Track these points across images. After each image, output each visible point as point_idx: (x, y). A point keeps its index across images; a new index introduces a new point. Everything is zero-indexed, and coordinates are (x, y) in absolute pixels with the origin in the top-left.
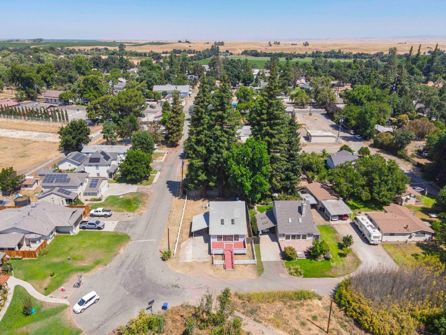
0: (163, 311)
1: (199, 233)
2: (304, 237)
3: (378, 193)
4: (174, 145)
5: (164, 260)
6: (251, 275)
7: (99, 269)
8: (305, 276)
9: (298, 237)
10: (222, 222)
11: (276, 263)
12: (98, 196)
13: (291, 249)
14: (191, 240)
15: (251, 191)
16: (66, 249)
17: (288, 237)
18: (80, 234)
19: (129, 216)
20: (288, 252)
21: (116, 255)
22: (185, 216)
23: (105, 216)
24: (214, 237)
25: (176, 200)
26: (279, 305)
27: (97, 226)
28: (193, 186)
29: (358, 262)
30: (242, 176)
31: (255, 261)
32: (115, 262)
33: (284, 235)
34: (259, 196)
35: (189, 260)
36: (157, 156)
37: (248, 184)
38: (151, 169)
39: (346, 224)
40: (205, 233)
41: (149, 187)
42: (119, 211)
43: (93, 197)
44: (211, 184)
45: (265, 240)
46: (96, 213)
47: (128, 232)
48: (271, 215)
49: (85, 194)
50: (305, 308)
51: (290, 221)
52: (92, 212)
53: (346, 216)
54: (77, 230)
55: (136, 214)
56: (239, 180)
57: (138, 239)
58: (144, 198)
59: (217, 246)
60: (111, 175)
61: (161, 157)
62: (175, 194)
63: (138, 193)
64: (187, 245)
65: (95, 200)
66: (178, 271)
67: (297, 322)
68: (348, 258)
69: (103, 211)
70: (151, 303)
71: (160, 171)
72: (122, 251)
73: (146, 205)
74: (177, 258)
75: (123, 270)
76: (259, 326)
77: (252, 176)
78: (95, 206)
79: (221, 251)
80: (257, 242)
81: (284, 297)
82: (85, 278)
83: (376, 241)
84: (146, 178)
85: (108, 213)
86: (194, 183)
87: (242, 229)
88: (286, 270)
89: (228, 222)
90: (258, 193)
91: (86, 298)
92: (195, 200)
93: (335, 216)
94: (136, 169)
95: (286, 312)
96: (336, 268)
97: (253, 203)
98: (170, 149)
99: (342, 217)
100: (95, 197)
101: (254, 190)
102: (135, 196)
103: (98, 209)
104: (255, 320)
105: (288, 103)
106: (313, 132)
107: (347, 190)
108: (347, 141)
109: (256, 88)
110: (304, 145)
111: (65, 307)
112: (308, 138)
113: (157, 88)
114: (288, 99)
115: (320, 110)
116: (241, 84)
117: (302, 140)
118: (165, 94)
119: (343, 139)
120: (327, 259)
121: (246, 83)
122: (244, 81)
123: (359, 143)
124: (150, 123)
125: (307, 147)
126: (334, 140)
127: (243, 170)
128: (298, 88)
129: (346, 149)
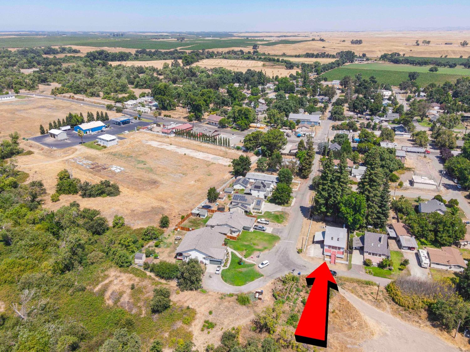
0: (298, 276)
1: (318, 242)
2: (380, 255)
3: (441, 237)
4: (305, 177)
5: (298, 252)
6: (344, 269)
7: (266, 251)
8: (374, 275)
9: (376, 255)
10: (332, 238)
11: (359, 266)
12: (260, 211)
13: (369, 260)
14: (313, 245)
15: (352, 223)
16: (249, 239)
17: (370, 254)
18: (254, 232)
19: (279, 226)
20: (367, 262)
21: (274, 246)
22: (310, 231)
23: (266, 224)
24: (327, 246)
25: (305, 220)
26: (355, 284)
27: (263, 229)
28: (317, 213)
29: (409, 274)
30: (348, 213)
31: (347, 263)
32: (274, 250)
33: (367, 252)
34: (358, 226)
35: (312, 255)
36: (294, 185)
37: (350, 219)
38: (291, 197)
39: (412, 253)
40: (321, 243)
41: (289, 208)
42: (272, 222)
43: (257, 211)
44: (328, 214)
45: (356, 253)
46: (261, 222)
47: (278, 235)
48: (362, 239)
49: (253, 209)
50: (369, 288)
51: (372, 245)
52: (259, 220)
53: (414, 248)
54: (252, 230)
55: (282, 225)
56: (345, 216)
57: (284, 240)
58: (287, 216)
59: (327, 251)
60: (266, 197)
61: (297, 186)
62: (305, 216)
63: (282, 212)
64: (311, 247)
65: (258, 213)
66: (306, 260)
67: (363, 293)
68: (403, 271)
69: (265, 221)
70: (293, 270)
71: (295, 197)
72: (276, 245)
73: (288, 220)
74: (306, 253)
75: (278, 254)
77: (354, 214)
78: (260, 217)
79: (329, 254)
80: (351, 253)
81: (358, 282)
82: (262, 254)
83: (426, 266)
84: (287, 203)
85: (268, 223)
86: (317, 212)
87: (343, 244)
88: (364, 270)
89: (335, 239)
90: (357, 224)
91: (264, 262)
92: (317, 222)
93: (405, 247)
94: (282, 196)
95: (358, 288)
96: (394, 275)
97: (354, 230)
98: (302, 180)
99: (410, 248)
100: (259, 211)
101: (355, 222)
102: (281, 213)
103: (263, 219)
104: (342, 288)
105: (409, 140)
106: (416, 179)
107: (418, 232)
108: (448, 189)
109: (382, 119)
110: (406, 189)
111: (255, 265)
112: (412, 183)
113: (293, 116)
114: (410, 136)
115: (438, 151)
116: (368, 112)
117: (406, 184)
118: (298, 122)
119: (445, 186)
120: (390, 270)
121: (374, 112)
122: (371, 110)
123: (457, 192)
124: (288, 155)
125: (408, 191)
126: (435, 187)
127: (348, 210)
128: (428, 119)
129: (438, 198)
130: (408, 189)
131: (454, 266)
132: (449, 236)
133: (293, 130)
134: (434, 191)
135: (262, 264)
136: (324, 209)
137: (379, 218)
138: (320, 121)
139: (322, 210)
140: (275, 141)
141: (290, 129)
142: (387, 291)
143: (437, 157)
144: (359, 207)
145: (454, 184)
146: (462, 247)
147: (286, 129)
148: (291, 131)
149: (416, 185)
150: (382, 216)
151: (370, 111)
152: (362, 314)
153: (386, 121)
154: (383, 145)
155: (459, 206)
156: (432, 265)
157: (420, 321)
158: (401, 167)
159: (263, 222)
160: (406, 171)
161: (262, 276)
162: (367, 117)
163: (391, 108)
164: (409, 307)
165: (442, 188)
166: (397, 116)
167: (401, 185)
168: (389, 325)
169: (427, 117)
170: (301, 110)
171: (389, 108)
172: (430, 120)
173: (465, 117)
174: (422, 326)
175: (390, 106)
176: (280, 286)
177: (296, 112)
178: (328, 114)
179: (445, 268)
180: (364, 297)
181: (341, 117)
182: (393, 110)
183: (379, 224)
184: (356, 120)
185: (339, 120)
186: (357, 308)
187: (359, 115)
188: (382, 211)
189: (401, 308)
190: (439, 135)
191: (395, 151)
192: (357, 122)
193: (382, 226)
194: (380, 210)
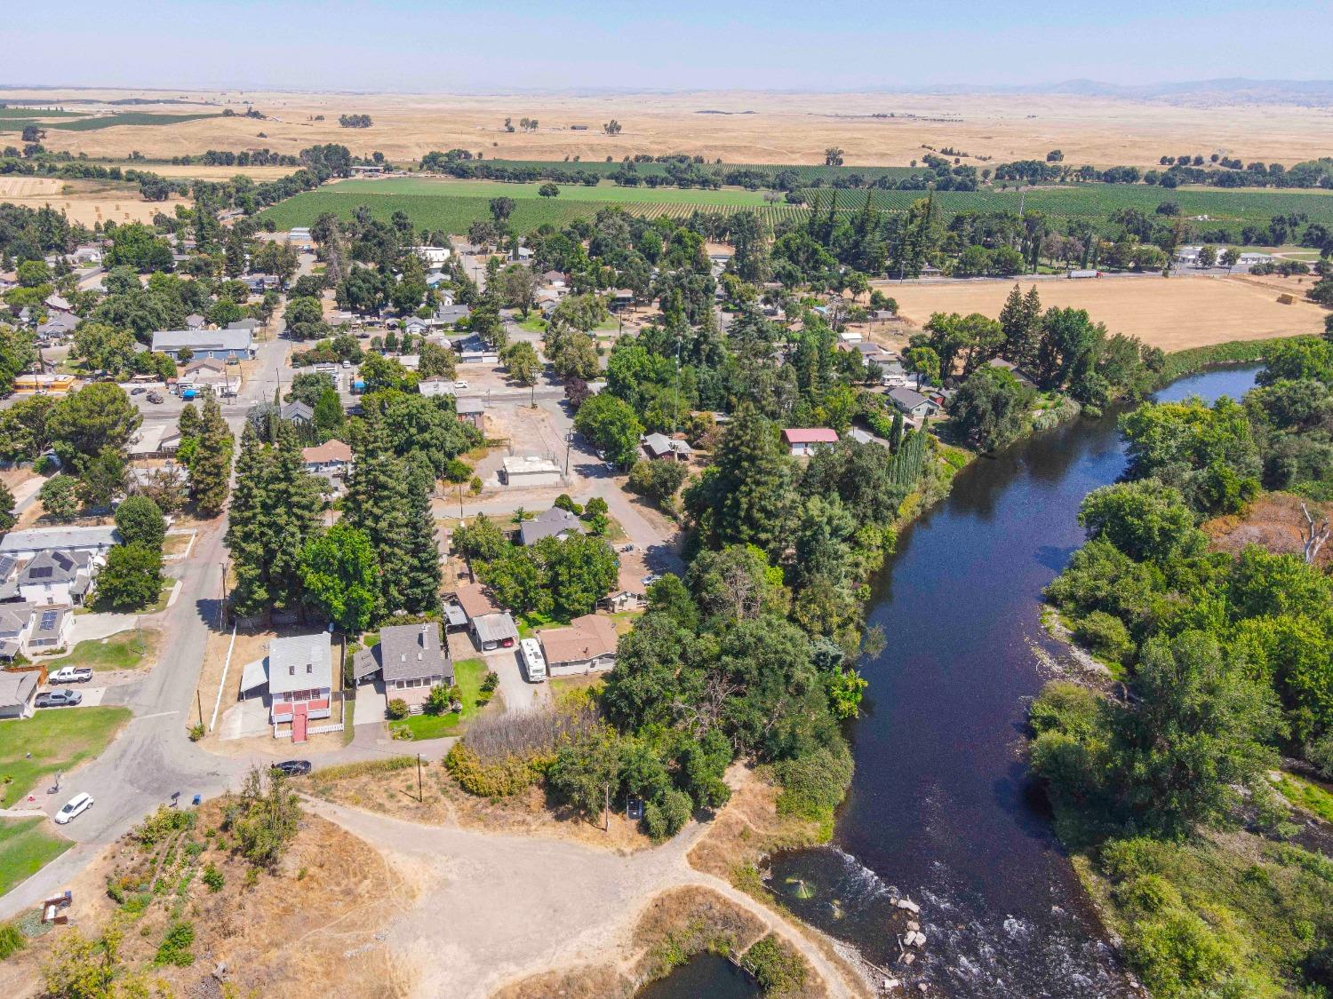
0: (193, 807)
1: (253, 693)
2: (427, 681)
3: (567, 597)
4: (210, 514)
5: (193, 739)
6: (333, 746)
7: (85, 765)
8: (416, 739)
9: (418, 682)
10: (292, 671)
11: (376, 726)
12: (59, 645)
13: (399, 701)
14: (241, 704)
15: (346, 614)
16: (19, 743)
17: (400, 684)
18: (38, 716)
19: (128, 676)
20: (393, 707)
21: (109, 742)
22: (231, 666)
23: (80, 680)
24: (279, 695)
25: (215, 636)
26: (365, 778)
27: (69, 699)
28: (244, 610)
29: (504, 710)
30: (327, 589)
31: (341, 727)
32: (110, 752)
33: (393, 682)
34: (366, 618)
35: (236, 735)
36: (174, 544)
37: (338, 604)
38: (162, 580)
39: (508, 654)
41: (160, 615)
42: (104, 669)
43: (48, 648)
44: (278, 604)
45: (366, 693)
46: (62, 678)
47: (127, 703)
48: (377, 651)
49: (32, 643)
50: (401, 778)
51: (404, 659)
52: (54, 675)
53: (510, 640)
54: (30, 710)
55: (138, 671)
56: (323, 598)
57: (146, 713)
58: (152, 639)
59: (280, 710)
60: (77, 598)
61: (183, 546)
62: (214, 627)
63: (138, 630)
64: (233, 713)
65: (53, 652)
66: (216, 754)
67: (385, 795)
68: (488, 707)
69: (76, 671)
70: (175, 796)
71: (181, 578)
72: (120, 735)
73: (157, 652)
74: (217, 734)
75: (126, 761)
76: (331, 807)
77: (347, 587)
78: (58, 665)
79: (288, 717)
80: (351, 697)
81: (373, 769)
82: (64, 780)
83: (539, 676)
84: (154, 598)
85: (84, 676)
86: (243, 605)
87: (327, 678)
88: (388, 734)
89: (300, 670)
90: (364, 614)
91: (73, 802)
92: (251, 635)
93: (490, 642)
94: (131, 583)
95: (373, 786)
96: (463, 722)
97: (358, 631)
98: (202, 523)
99: (502, 643)
100: (53, 647)
101: (354, 608)
102: (134, 636)
103: (65, 670)
104: (327, 800)
105: (496, 370)
106: (512, 464)
107: (516, 596)
108: (586, 476)
109: (427, 322)
110: (492, 494)
111: (42, 819)
112: (503, 477)
113: (164, 339)
114: (496, 359)
115: (561, 389)
116: (391, 308)
117: (492, 482)
118: (185, 356)
119: (580, 472)
120: (455, 711)
121: (406, 306)
122: (397, 303)
123: (606, 480)
124: (153, 456)
125: (497, 499)
126: (557, 478)
127: (327, 580)
128: (538, 312)
129: (564, 503)
130: (496, 493)
131: (600, 658)
132: (585, 590)
133: (169, 380)
134: (556, 487)
135: (68, 809)
136: (261, 594)
137: (416, 583)
138: (254, 346)
139: (256, 596)
140: (97, 421)
141: (161, 379)
142: (448, 768)
143: (561, 404)
144: (355, 565)
145: (600, 462)
146: (617, 608)
147: (147, 381)
148: (163, 384)
149: (511, 480)
150: (425, 575)
151: (394, 306)
152: (384, 852)
153: (439, 327)
154: (428, 389)
155: (611, 513)
156: (554, 671)
157: (529, 818)
158: (475, 441)
159: (68, 677)
160: (490, 450)
161: (70, 845)
162: (390, 321)
163: (450, 292)
164: (500, 793)
165: (574, 478)
166: (464, 312)
167: (476, 487)
168: (455, 856)
169: (536, 307)
170: (195, 319)
171: (444, 292)
172: (544, 316)
173: (618, 299)
174: (533, 827)
175: (447, 288)
176: (133, 857)
177: (176, 325)
178: (278, 322)
179: (581, 669)
180: (388, 805)
181: (315, 328)
182: (455, 296)
183: (422, 600)
184: (359, 332)
185: (312, 336)
186: (369, 841)
187: (368, 319)
188: (421, 562)
189: (483, 800)
190: (559, 348)
191: (453, 403)
192: (364, 336)
193: (431, 604)
194: (416, 562)
